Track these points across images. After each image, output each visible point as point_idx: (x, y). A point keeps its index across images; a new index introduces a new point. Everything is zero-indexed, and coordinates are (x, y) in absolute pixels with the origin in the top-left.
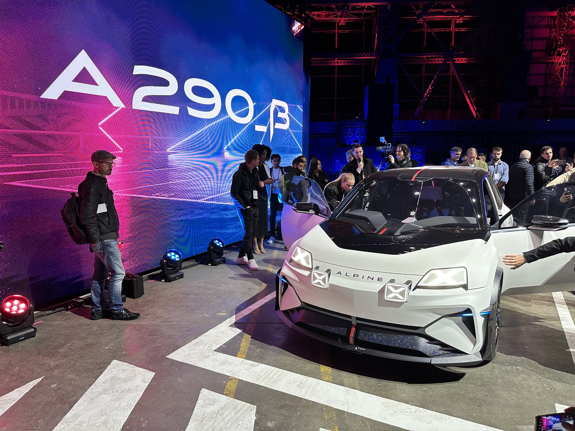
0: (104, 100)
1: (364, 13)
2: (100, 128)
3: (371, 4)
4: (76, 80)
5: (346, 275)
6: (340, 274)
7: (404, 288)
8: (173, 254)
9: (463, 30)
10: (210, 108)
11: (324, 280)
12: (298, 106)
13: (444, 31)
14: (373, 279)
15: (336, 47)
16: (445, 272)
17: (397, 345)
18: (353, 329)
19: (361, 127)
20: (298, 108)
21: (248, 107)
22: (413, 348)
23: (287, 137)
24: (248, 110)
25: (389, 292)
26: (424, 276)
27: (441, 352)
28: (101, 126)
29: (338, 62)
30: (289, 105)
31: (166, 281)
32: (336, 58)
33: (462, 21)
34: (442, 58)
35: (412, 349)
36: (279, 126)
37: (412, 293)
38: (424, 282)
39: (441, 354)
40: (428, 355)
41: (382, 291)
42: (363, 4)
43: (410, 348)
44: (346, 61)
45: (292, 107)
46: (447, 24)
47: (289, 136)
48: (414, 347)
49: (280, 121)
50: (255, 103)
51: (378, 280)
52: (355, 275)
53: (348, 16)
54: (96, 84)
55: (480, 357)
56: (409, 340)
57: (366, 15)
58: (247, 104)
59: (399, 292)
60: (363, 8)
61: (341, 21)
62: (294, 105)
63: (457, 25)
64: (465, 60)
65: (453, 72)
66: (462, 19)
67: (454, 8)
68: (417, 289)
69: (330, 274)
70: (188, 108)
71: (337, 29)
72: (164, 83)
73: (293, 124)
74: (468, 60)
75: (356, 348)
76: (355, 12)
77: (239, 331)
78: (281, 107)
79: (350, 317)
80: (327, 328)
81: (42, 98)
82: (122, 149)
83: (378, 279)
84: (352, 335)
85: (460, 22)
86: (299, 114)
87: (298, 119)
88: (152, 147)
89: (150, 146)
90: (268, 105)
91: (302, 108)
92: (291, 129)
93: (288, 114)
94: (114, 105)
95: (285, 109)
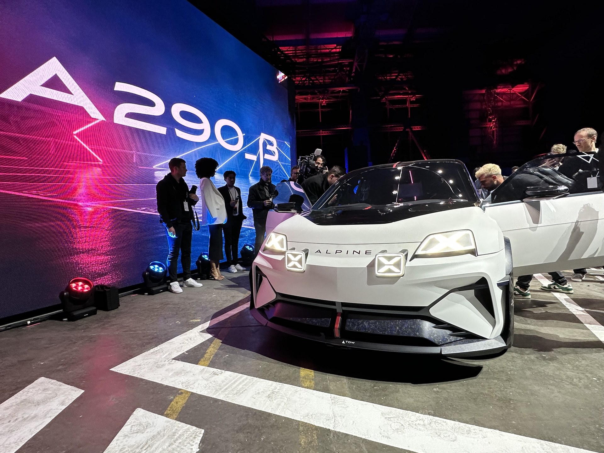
0: (80, 110)
1: (340, 96)
2: (75, 137)
3: (344, 89)
4: (46, 85)
5: (327, 253)
6: (320, 252)
7: (399, 258)
8: (156, 266)
9: (416, 106)
10: (199, 132)
11: (300, 262)
12: (285, 142)
13: (402, 107)
14: (359, 253)
16: (447, 236)
17: (395, 333)
18: (339, 319)
20: (285, 144)
21: (237, 137)
22: (416, 334)
23: (277, 168)
24: (237, 139)
25: (381, 265)
26: (422, 243)
27: (453, 338)
28: (77, 135)
29: (323, 133)
30: (277, 140)
31: (149, 294)
32: (321, 130)
34: (402, 126)
35: (415, 336)
36: (267, 157)
37: (409, 264)
38: (423, 250)
39: (453, 341)
40: (437, 343)
41: (371, 266)
42: (339, 89)
43: (412, 335)
44: (329, 132)
45: (280, 142)
46: (404, 101)
48: (418, 334)
49: (269, 153)
50: (244, 134)
51: (366, 254)
52: (337, 251)
53: (328, 98)
54: (72, 94)
55: (503, 343)
56: (410, 325)
57: (342, 97)
58: (235, 133)
59: (392, 264)
60: (339, 92)
61: (323, 102)
62: (282, 141)
64: (420, 128)
65: (411, 137)
66: (415, 98)
67: (408, 90)
68: (415, 259)
69: (308, 253)
70: (176, 129)
71: (320, 108)
74: (422, 128)
75: (343, 342)
76: (334, 95)
77: (210, 336)
78: (270, 141)
79: (333, 303)
80: (307, 321)
81: (3, 99)
82: (101, 161)
83: (366, 252)
84: (337, 326)
85: (413, 100)
86: (286, 149)
87: (286, 153)
88: (136, 163)
89: (134, 161)
90: (257, 137)
91: (289, 144)
92: (280, 161)
93: (277, 148)
94: (93, 117)
95: (274, 143)
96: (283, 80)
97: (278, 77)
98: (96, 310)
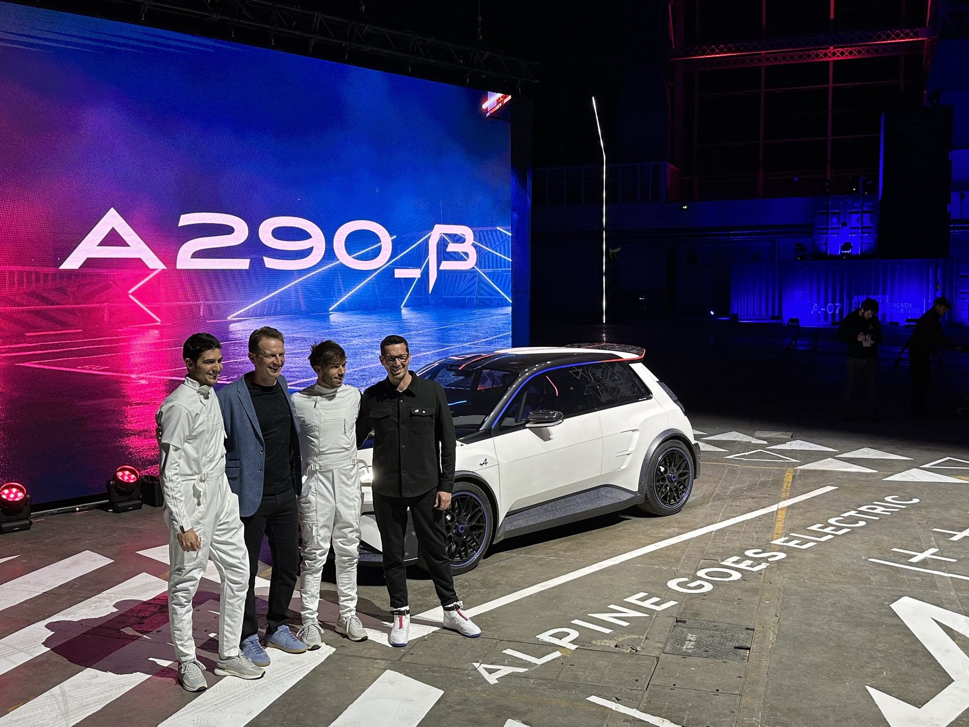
2: (131, 297)
10: (307, 253)
12: (498, 228)
15: (832, 17)
19: (864, 212)
20: (498, 233)
21: (379, 245)
24: (380, 248)
28: (133, 294)
29: (836, 54)
30: (475, 229)
32: (831, 46)
44: (855, 50)
45: (482, 231)
47: (477, 279)
49: (454, 257)
50: (395, 237)
54: (128, 246)
58: (377, 240)
62: (490, 228)
70: (264, 258)
72: (227, 230)
78: (456, 235)
82: (159, 320)
86: (501, 240)
87: (498, 250)
88: (204, 316)
89: (202, 314)
90: (425, 235)
91: (508, 230)
92: (480, 268)
93: (473, 245)
94: (151, 267)
95: (467, 238)
96: (498, 107)
97: (484, 106)
98: (142, 504)
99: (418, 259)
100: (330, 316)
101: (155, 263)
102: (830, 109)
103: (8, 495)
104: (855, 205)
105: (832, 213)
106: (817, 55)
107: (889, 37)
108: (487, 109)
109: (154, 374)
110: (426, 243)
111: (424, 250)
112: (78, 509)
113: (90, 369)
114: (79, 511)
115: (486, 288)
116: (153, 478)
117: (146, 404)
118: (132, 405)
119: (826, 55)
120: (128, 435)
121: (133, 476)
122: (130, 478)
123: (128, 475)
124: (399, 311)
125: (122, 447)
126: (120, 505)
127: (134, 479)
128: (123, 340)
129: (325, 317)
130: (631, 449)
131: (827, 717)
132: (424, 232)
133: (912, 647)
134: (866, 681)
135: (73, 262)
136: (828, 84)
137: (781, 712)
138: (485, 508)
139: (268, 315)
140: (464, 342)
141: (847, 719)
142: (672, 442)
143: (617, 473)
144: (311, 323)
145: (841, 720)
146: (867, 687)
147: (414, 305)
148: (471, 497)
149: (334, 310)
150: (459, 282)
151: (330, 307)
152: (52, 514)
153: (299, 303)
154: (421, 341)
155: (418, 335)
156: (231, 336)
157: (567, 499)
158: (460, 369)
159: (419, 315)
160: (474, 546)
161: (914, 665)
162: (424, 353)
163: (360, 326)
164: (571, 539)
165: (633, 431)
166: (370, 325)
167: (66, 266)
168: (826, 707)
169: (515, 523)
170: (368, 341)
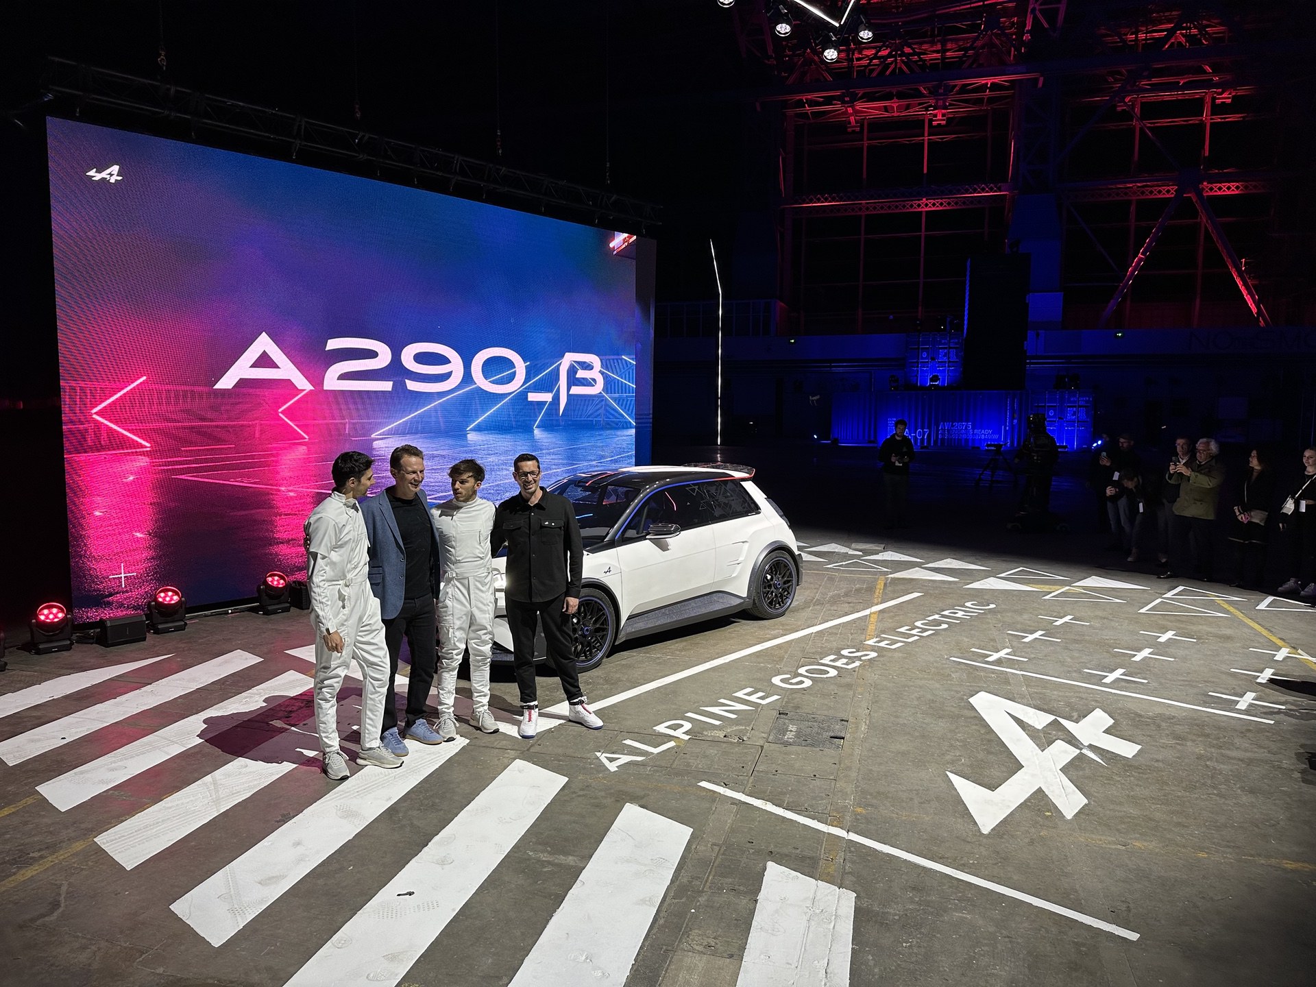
0: (288, 383)
1: (988, 98)
2: (281, 415)
3: (998, 79)
4: (255, 365)
9: (1232, 118)
10: (447, 376)
12: (623, 357)
13: (1185, 123)
15: (925, 171)
19: (950, 348)
20: (624, 362)
21: (514, 370)
23: (599, 406)
24: (513, 375)
28: (282, 412)
29: (928, 205)
30: (602, 357)
32: (924, 197)
33: (1229, 98)
34: (1173, 186)
42: (982, 81)
44: (945, 202)
45: (609, 360)
46: (1195, 106)
47: (603, 403)
49: (582, 383)
50: (528, 363)
53: (950, 105)
54: (279, 368)
57: (991, 100)
58: (510, 365)
60: (983, 88)
61: (935, 116)
62: (616, 357)
63: (1217, 109)
64: (1237, 188)
66: (1229, 94)
67: (1210, 73)
70: (406, 380)
71: (926, 134)
72: (372, 354)
73: (609, 384)
74: (1246, 187)
76: (966, 96)
78: (585, 363)
81: (218, 389)
82: (306, 437)
85: (1224, 102)
86: (626, 368)
87: (624, 377)
88: (349, 434)
89: (347, 432)
90: (556, 362)
91: (632, 359)
92: (607, 393)
93: (600, 372)
94: (300, 388)
95: (594, 365)
96: (624, 246)
97: (611, 245)
98: (290, 607)
99: (549, 384)
100: (468, 435)
101: (303, 384)
102: (922, 255)
103: (164, 598)
104: (943, 341)
105: (922, 348)
106: (912, 206)
107: (975, 191)
108: (614, 247)
109: (302, 487)
110: (558, 368)
111: (555, 375)
112: (230, 611)
113: (243, 482)
114: (231, 613)
115: (612, 412)
116: (300, 583)
117: (295, 514)
118: (280, 515)
119: (919, 205)
120: (278, 543)
121: (282, 581)
122: (279, 583)
123: (278, 580)
124: (532, 431)
125: (271, 555)
126: (270, 608)
127: (282, 584)
128: (272, 455)
129: (465, 436)
130: (741, 559)
131: (911, 799)
132: (555, 360)
133: (988, 737)
134: (947, 767)
135: (227, 382)
136: (921, 232)
137: (871, 794)
138: (609, 611)
139: (410, 433)
140: (591, 460)
141: (929, 801)
142: (778, 553)
143: (730, 580)
144: (450, 442)
145: (924, 803)
146: (948, 773)
147: (545, 426)
148: (596, 602)
149: (471, 430)
150: (587, 406)
151: (468, 427)
152: (206, 616)
153: (439, 423)
154: (552, 459)
155: (549, 454)
156: (375, 453)
157: (683, 604)
158: (587, 485)
159: (549, 436)
160: (598, 646)
161: (989, 753)
162: (555, 471)
163: (495, 445)
164: (686, 640)
165: (743, 542)
166: (506, 444)
167: (220, 385)
168: (911, 790)
169: (635, 625)
170: (502, 458)
